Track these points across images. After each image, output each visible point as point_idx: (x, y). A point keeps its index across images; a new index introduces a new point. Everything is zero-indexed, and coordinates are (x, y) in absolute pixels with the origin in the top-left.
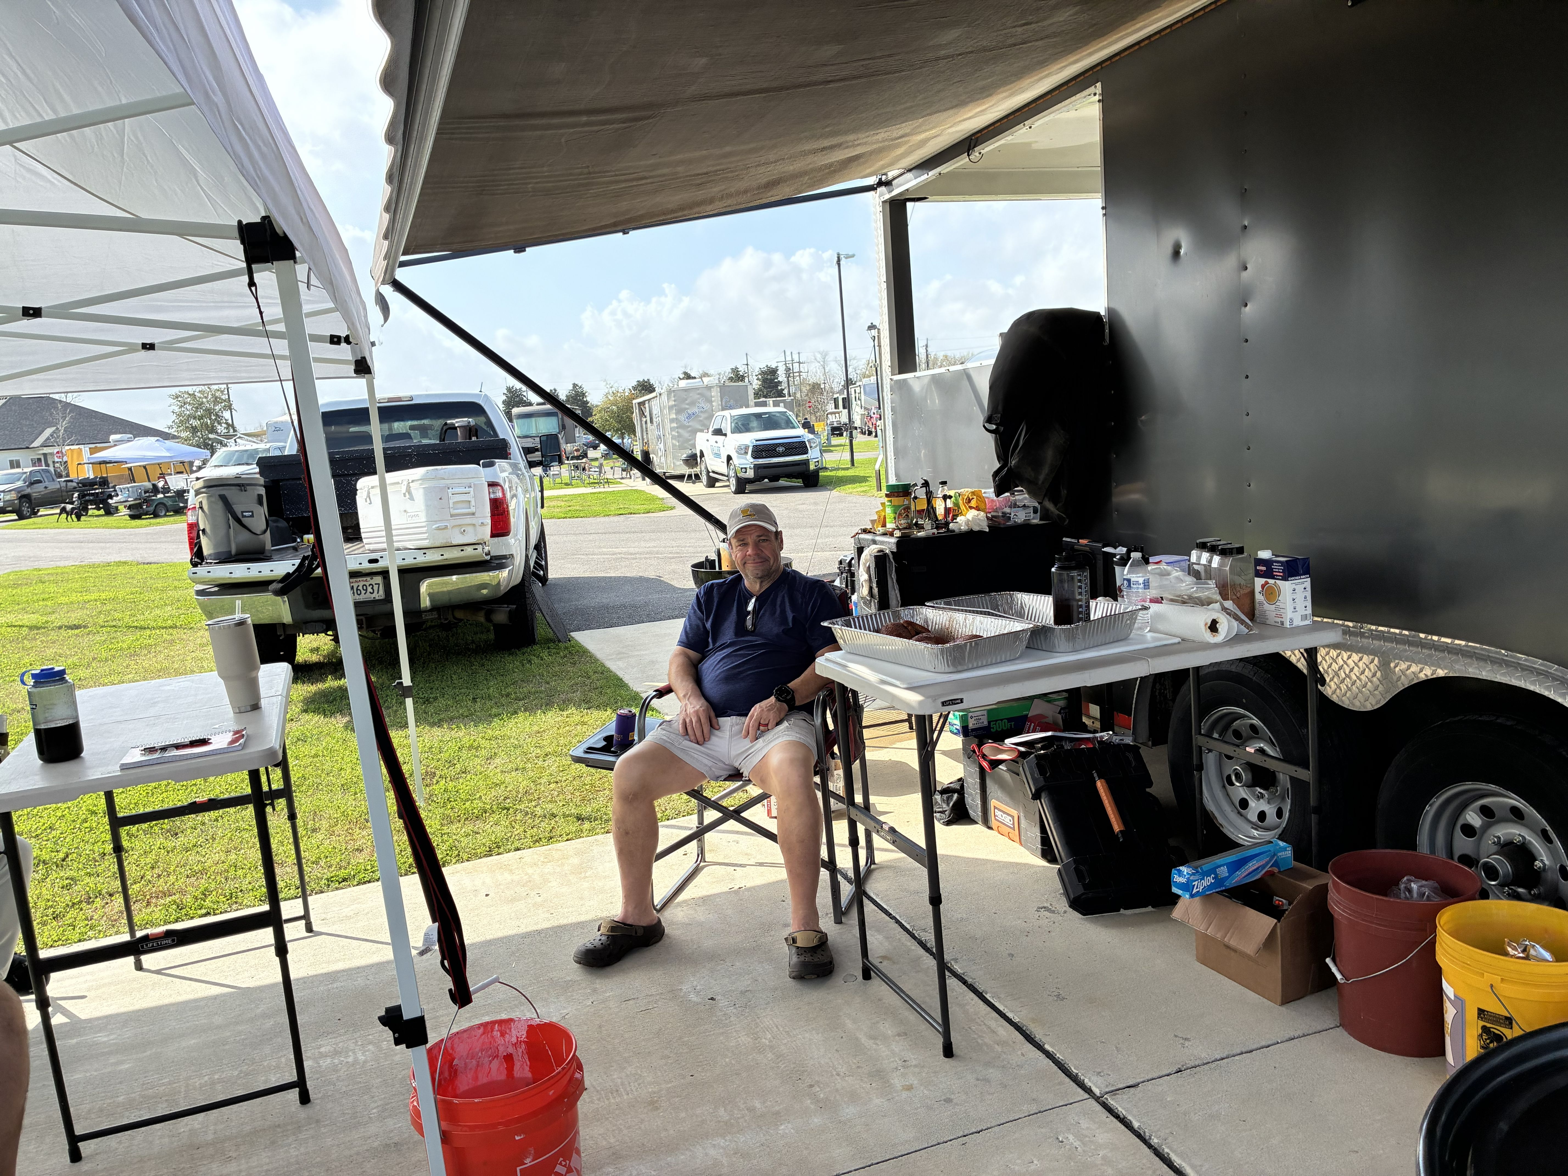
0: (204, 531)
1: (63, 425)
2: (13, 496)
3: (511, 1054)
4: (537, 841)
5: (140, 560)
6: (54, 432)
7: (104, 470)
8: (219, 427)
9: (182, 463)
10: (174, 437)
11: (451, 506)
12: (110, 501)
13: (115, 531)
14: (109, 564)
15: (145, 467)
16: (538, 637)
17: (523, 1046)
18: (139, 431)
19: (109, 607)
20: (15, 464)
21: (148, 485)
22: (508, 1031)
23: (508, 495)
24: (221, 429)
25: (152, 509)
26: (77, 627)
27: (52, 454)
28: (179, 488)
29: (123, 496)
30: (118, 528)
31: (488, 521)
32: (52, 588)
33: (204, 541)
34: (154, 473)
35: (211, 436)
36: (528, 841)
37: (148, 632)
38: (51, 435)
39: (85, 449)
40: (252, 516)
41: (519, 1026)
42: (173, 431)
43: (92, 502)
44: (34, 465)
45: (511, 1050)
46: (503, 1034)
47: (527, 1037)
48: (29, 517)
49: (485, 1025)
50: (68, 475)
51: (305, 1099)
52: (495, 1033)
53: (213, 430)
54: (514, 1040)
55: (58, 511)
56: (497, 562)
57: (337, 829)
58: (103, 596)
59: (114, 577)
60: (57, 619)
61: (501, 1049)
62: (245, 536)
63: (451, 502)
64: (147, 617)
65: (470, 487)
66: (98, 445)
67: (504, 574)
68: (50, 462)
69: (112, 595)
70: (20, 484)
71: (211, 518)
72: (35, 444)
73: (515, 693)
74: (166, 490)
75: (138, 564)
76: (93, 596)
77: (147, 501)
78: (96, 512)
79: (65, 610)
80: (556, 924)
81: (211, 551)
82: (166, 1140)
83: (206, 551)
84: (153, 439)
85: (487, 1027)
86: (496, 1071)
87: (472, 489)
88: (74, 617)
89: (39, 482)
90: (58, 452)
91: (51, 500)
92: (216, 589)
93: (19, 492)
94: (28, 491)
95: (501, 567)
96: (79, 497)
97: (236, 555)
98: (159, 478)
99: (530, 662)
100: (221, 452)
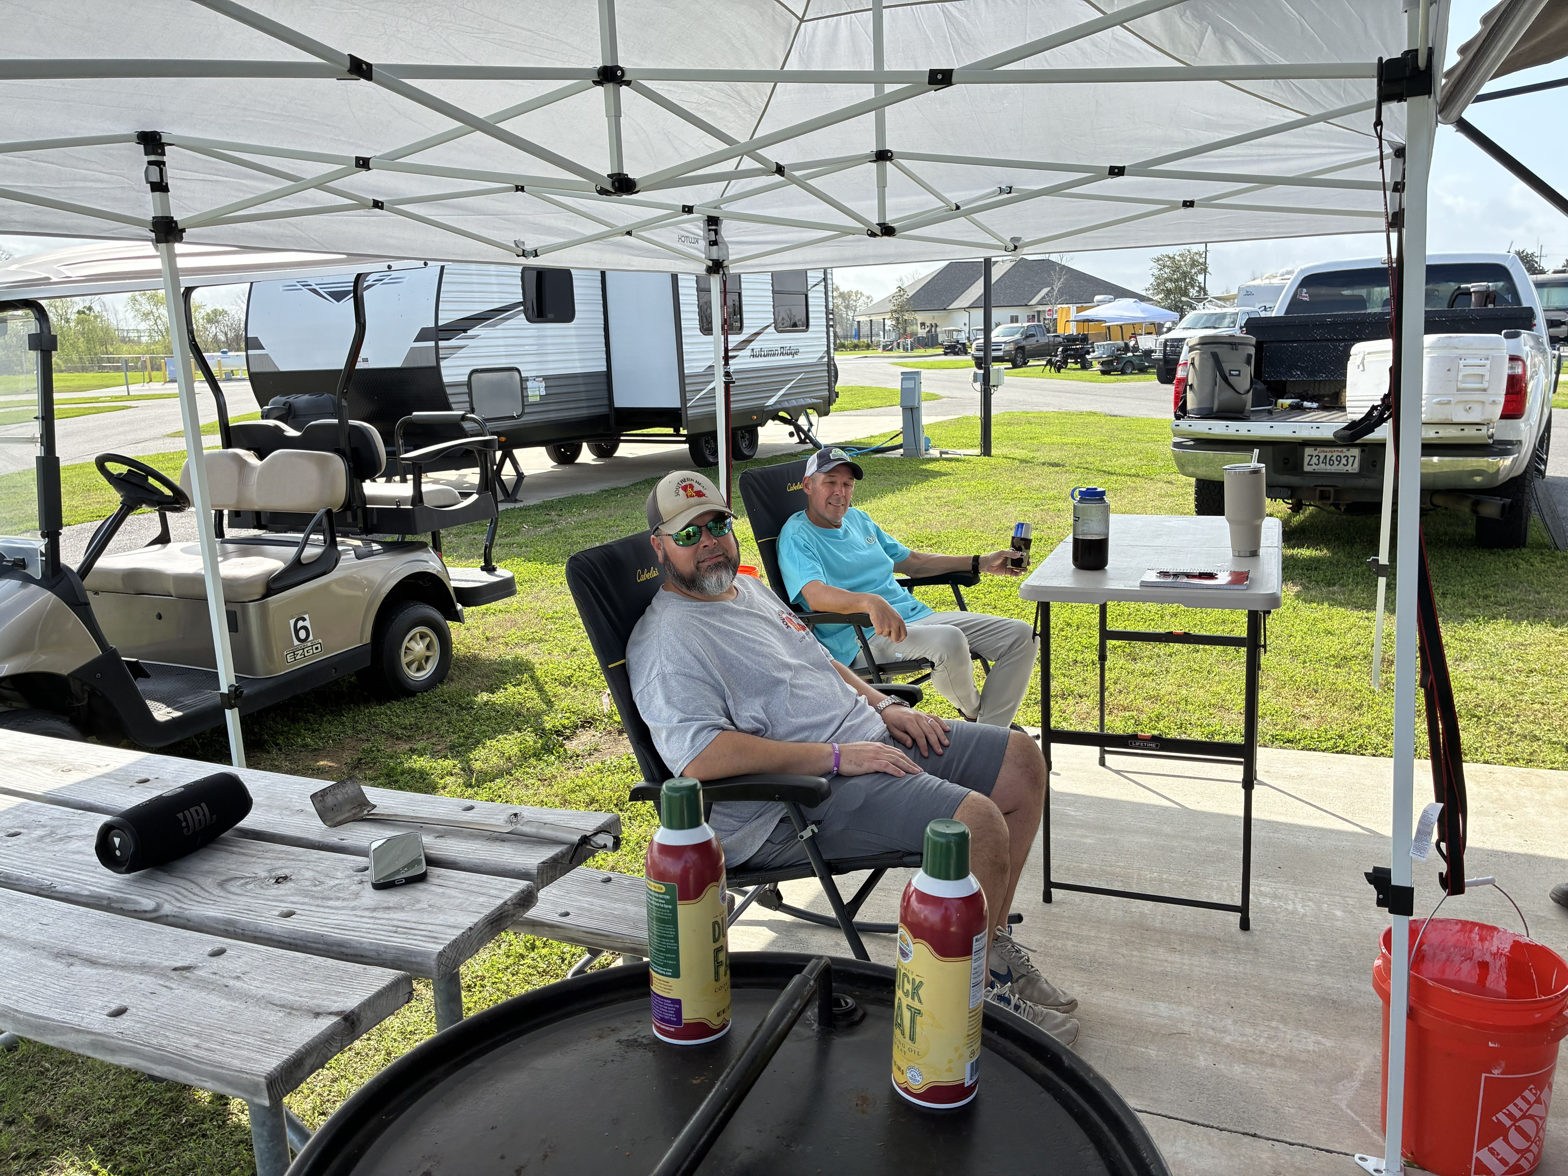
0: (1191, 386)
1: (1057, 286)
2: (1011, 347)
3: (1487, 963)
4: (1512, 760)
5: (1108, 412)
6: (1049, 292)
7: (1086, 328)
8: (1191, 290)
9: (1153, 324)
10: (1149, 300)
11: (1460, 378)
12: (1088, 357)
13: (1088, 384)
14: (1081, 413)
15: (1121, 326)
16: (1529, 540)
17: (1504, 959)
18: (1120, 293)
19: (1081, 451)
20: (1014, 319)
21: (1121, 343)
22: (1488, 938)
23: (1529, 374)
24: (1193, 292)
25: (1120, 366)
26: (1056, 465)
27: (1044, 311)
28: (1147, 347)
29: (1098, 352)
30: (1091, 382)
31: (1502, 400)
32: (1038, 429)
33: (1190, 395)
34: (1128, 333)
35: (1184, 299)
36: (1503, 758)
37: (1115, 478)
38: (1047, 294)
39: (1073, 308)
40: (1239, 375)
41: (1504, 937)
42: (1149, 294)
43: (1071, 357)
44: (1028, 321)
45: (1488, 958)
46: (1482, 939)
47: (1510, 952)
48: (1021, 367)
49: (1464, 923)
50: (1055, 331)
51: (1245, 925)
52: (1473, 935)
53: (1186, 294)
54: (1494, 949)
55: (1044, 363)
56: (1500, 447)
57: (1284, 692)
58: (1078, 440)
59: (1086, 425)
60: (1041, 456)
61: (1477, 953)
62: (1228, 394)
63: (1461, 374)
64: (1114, 464)
65: (1487, 359)
66: (1084, 305)
67: (1507, 461)
68: (1042, 319)
69: (1085, 441)
70: (1017, 336)
71: (1199, 374)
72: (1033, 302)
73: (1495, 597)
74: (1136, 349)
75: (1106, 415)
76: (1070, 440)
77: (1118, 358)
78: (1074, 366)
79: (1047, 449)
80: (1530, 852)
81: (1195, 407)
82: (1120, 913)
83: (1189, 406)
84: (1132, 300)
85: (1467, 926)
86: (1467, 972)
87: (1488, 362)
88: (1055, 457)
89: (1033, 336)
90: (1050, 310)
91: (1038, 353)
92: (1192, 443)
93: (1016, 344)
94: (1024, 343)
95: (1504, 453)
96: (1062, 351)
97: (1217, 412)
98: (1131, 338)
99: (1516, 566)
100: (1190, 315)
